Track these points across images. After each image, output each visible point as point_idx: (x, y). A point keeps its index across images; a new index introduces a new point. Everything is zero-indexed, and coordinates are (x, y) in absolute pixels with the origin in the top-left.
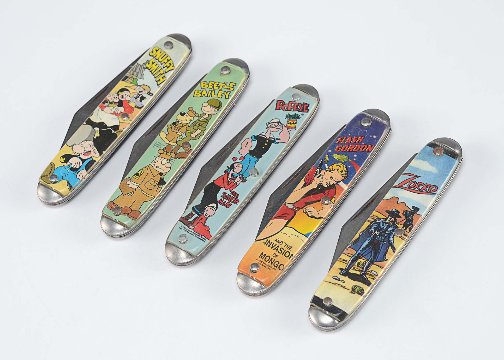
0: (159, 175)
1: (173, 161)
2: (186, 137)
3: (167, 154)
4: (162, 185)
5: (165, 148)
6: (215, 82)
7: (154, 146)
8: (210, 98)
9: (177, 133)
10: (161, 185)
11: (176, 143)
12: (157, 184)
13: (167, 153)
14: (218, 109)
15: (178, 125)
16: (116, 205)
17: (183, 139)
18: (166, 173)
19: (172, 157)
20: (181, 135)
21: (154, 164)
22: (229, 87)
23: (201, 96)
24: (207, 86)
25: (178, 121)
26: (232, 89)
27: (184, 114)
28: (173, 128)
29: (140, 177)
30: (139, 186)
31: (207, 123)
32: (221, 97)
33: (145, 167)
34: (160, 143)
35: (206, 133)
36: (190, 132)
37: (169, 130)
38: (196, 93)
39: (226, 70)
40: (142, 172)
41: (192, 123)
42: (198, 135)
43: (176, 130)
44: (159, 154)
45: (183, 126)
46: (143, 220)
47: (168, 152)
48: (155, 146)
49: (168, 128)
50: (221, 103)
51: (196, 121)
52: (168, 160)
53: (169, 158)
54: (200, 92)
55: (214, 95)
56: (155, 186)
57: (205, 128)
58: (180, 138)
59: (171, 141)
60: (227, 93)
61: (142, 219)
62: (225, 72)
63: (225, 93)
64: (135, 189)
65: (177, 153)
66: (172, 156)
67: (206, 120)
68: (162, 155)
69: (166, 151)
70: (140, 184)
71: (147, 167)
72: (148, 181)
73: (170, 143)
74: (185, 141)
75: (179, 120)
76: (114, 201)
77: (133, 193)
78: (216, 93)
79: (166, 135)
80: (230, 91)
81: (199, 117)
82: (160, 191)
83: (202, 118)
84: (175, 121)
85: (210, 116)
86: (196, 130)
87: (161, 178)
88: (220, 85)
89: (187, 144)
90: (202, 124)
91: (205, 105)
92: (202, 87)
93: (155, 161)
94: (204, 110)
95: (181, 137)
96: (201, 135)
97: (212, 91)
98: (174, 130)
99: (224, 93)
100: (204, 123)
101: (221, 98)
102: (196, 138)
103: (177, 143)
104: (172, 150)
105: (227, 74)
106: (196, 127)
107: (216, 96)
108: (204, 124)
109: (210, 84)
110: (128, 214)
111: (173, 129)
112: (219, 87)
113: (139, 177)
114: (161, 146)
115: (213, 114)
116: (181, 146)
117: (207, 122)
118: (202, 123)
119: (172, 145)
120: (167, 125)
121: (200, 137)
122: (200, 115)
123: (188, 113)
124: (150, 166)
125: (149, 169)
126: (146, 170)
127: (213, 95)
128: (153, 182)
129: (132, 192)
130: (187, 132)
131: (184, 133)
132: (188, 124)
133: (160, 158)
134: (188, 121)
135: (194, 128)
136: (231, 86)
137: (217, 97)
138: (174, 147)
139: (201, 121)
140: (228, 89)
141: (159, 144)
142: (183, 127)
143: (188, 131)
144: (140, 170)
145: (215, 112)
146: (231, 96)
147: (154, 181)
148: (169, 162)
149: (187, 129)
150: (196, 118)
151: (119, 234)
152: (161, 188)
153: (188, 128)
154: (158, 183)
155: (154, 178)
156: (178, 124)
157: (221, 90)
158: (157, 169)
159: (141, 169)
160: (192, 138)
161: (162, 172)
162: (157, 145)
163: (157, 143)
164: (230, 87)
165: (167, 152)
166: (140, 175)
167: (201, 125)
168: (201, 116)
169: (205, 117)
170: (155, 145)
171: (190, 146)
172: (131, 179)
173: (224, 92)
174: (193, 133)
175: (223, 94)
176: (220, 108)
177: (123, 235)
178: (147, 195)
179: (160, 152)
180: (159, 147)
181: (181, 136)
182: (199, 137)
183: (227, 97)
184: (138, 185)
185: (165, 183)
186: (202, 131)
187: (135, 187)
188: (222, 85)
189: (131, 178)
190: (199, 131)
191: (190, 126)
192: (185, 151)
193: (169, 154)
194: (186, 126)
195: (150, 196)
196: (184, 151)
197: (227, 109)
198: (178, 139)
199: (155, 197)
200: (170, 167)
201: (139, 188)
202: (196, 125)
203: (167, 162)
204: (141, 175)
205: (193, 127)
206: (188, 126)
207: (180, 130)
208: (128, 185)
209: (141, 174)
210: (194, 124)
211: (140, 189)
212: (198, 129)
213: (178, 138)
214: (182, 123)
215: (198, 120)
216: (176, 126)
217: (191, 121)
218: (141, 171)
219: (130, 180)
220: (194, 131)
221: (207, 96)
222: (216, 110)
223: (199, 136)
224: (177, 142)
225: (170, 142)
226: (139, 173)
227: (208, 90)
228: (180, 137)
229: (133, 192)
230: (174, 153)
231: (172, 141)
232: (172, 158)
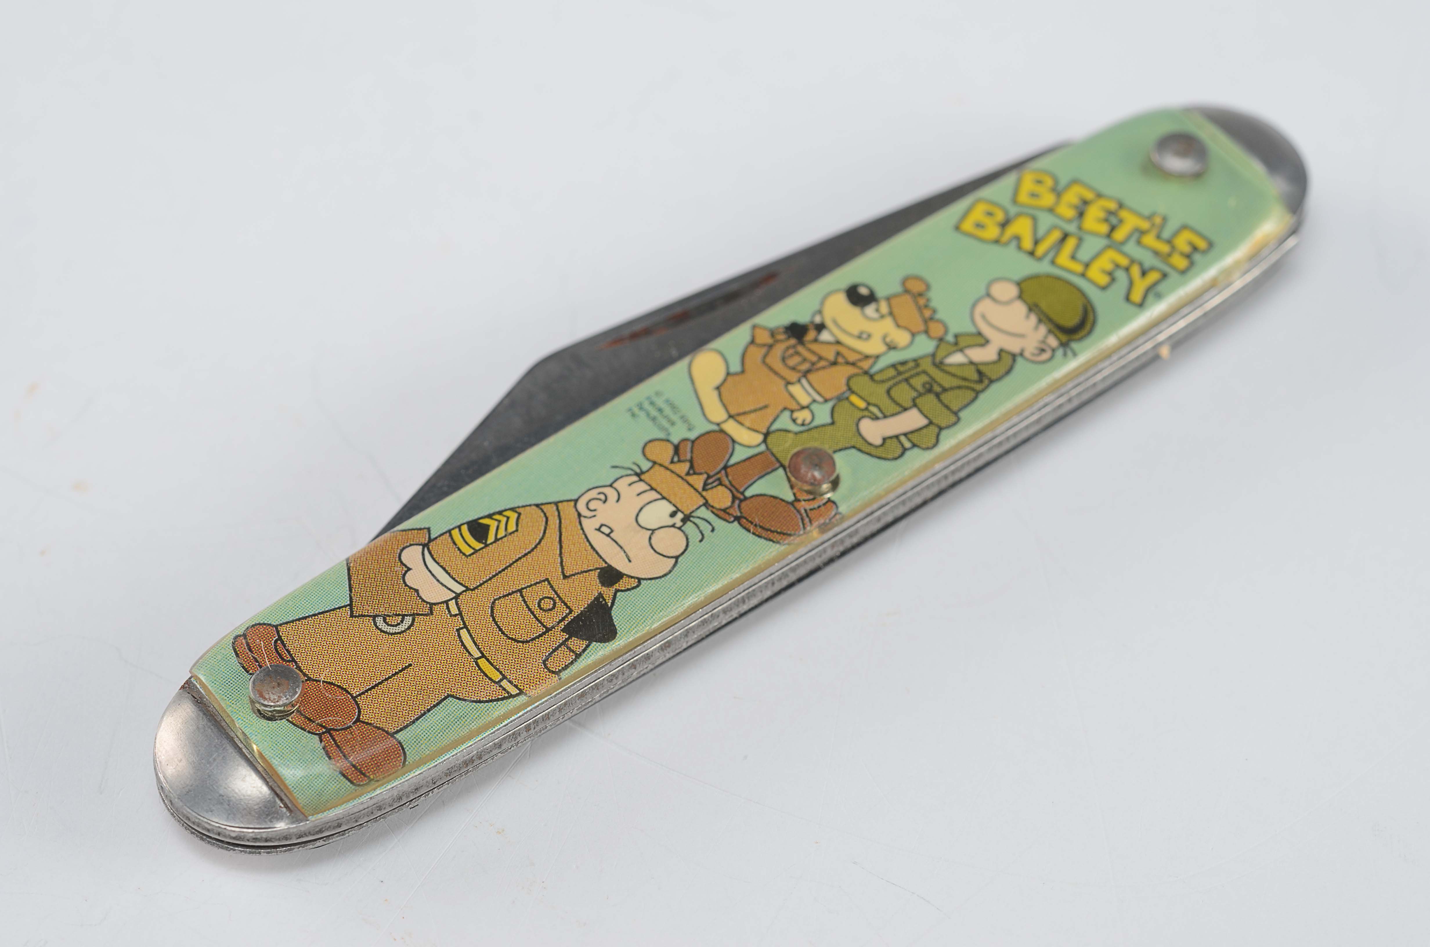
0: (595, 575)
1: (706, 528)
2: (833, 423)
3: (690, 479)
4: (591, 639)
5: (693, 442)
6: (1099, 196)
7: (636, 410)
8: (1044, 267)
9: (788, 383)
10: (581, 638)
11: (760, 438)
12: (562, 625)
13: (692, 470)
14: (1064, 338)
15: (814, 347)
16: (285, 654)
17: (808, 428)
18: (640, 580)
19: (706, 504)
20: (807, 407)
21: (592, 506)
22: (1164, 248)
23: (997, 242)
24: (1048, 199)
25: (820, 327)
26: (1181, 263)
27: (870, 298)
28: (779, 350)
29: (486, 546)
30: (457, 597)
31: (977, 393)
32: (1103, 280)
33: (537, 506)
34: (673, 407)
35: (949, 440)
36: (862, 405)
37: (756, 354)
38: (978, 214)
39: (1183, 154)
40: (512, 527)
41: (894, 366)
42: (903, 439)
43: (793, 369)
44: (646, 465)
45: (840, 360)
46: (400, 798)
47: (697, 469)
48: (642, 415)
49: (753, 342)
50: (1091, 317)
51: (921, 362)
52: (680, 516)
53: (690, 501)
54: (1000, 216)
55: (1073, 257)
56: (548, 630)
57: (956, 414)
58: (794, 421)
59: (741, 418)
60: (1144, 273)
61: (395, 793)
62: (1175, 163)
63: (1135, 271)
64: (432, 605)
65: (748, 493)
66: (710, 502)
67: (975, 376)
68: (658, 476)
69: (691, 461)
70: (468, 589)
71: (551, 510)
72: (520, 591)
73: (731, 428)
74: (816, 444)
75: (829, 323)
76: (281, 629)
77: (408, 620)
78: (1084, 254)
79: (728, 374)
80: (1167, 269)
81: (943, 346)
82: (566, 667)
83: (957, 358)
84: (803, 318)
85: (1007, 360)
86: (898, 409)
87: (600, 595)
88: (1121, 221)
89: (818, 466)
90: (945, 390)
91: (997, 290)
92: (1023, 197)
93: (608, 491)
94: (983, 317)
95: (803, 416)
96: (914, 445)
97: (1065, 236)
98: (778, 366)
99: (1127, 269)
100: (959, 387)
101: (1104, 288)
102: (879, 452)
103: (765, 441)
104: (725, 468)
105: (1180, 177)
106: (904, 393)
107: (1078, 268)
108: (958, 392)
109: (1072, 197)
110: (329, 731)
111: (775, 359)
112: (1113, 228)
113: (478, 546)
114: (673, 424)
115: (1027, 354)
116: (782, 466)
117: (978, 387)
118: (947, 381)
119: (734, 441)
120: (754, 327)
121: (908, 454)
122: (956, 336)
123: (894, 302)
124: (568, 510)
125: (554, 522)
126: (533, 520)
127: (1063, 259)
128: (547, 604)
129: (404, 616)
130: (846, 404)
131: (826, 401)
132: (870, 361)
133: (642, 486)
134: (873, 347)
135: (893, 393)
136: (1182, 242)
137: (1083, 275)
138: (740, 454)
139: (952, 370)
140: (1156, 253)
141: (668, 411)
142: (834, 363)
143: (854, 399)
144: (500, 513)
145: (1043, 350)
146: (1159, 296)
147: (558, 598)
148: (679, 524)
149: (855, 388)
150: (924, 346)
151: (233, 827)
152: (578, 656)
153: (862, 383)
154: (570, 618)
155: (559, 583)
156: (816, 340)
157: (1118, 246)
158: (599, 541)
159: (513, 509)
160: (860, 443)
161: (619, 564)
162: (654, 413)
163: (660, 402)
164: (1173, 248)
165: (692, 467)
166: (491, 538)
167: (937, 389)
168: (956, 344)
169: (979, 355)
170: (646, 405)
171: (835, 484)
172: (430, 540)
173: (1133, 261)
174: (877, 418)
175: (1120, 275)
176: (1077, 336)
177: (255, 839)
178: (482, 662)
179: (654, 452)
180: (662, 428)
181: (803, 408)
182: (905, 450)
183: (1137, 296)
184: (459, 589)
185: (609, 633)
186: (931, 423)
187: (433, 593)
188: (1130, 222)
189: (433, 536)
190: (912, 419)
191: (877, 378)
192: (797, 500)
193: (698, 481)
194: (853, 364)
195: (497, 677)
196: (790, 498)
197: (1115, 358)
198: (784, 421)
199: (521, 692)
200: (677, 558)
201: (454, 610)
202: (913, 381)
203: (670, 521)
204: (497, 540)
205: (891, 383)
206: (866, 373)
207: (811, 377)
208: (401, 570)
209: (501, 533)
210: (900, 373)
211: (460, 614)
212: (915, 405)
213: (787, 414)
214: (838, 342)
215: (929, 360)
216: (800, 349)
217: (891, 347)
218: (504, 520)
219: (425, 546)
220: (889, 407)
221: (1032, 253)
222: (1053, 342)
223: (907, 445)
224: (766, 435)
225: (731, 416)
226: (493, 524)
227: (1046, 221)
228: (796, 415)
229: (413, 615)
230: (732, 488)
231: (747, 420)
232: (704, 512)
